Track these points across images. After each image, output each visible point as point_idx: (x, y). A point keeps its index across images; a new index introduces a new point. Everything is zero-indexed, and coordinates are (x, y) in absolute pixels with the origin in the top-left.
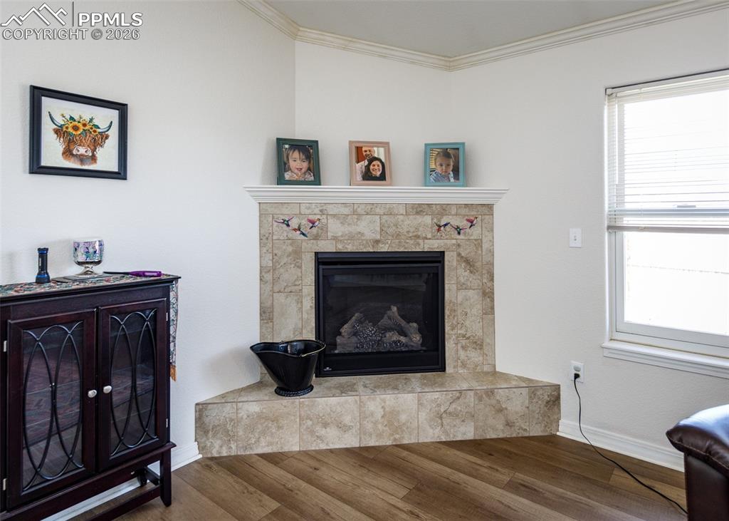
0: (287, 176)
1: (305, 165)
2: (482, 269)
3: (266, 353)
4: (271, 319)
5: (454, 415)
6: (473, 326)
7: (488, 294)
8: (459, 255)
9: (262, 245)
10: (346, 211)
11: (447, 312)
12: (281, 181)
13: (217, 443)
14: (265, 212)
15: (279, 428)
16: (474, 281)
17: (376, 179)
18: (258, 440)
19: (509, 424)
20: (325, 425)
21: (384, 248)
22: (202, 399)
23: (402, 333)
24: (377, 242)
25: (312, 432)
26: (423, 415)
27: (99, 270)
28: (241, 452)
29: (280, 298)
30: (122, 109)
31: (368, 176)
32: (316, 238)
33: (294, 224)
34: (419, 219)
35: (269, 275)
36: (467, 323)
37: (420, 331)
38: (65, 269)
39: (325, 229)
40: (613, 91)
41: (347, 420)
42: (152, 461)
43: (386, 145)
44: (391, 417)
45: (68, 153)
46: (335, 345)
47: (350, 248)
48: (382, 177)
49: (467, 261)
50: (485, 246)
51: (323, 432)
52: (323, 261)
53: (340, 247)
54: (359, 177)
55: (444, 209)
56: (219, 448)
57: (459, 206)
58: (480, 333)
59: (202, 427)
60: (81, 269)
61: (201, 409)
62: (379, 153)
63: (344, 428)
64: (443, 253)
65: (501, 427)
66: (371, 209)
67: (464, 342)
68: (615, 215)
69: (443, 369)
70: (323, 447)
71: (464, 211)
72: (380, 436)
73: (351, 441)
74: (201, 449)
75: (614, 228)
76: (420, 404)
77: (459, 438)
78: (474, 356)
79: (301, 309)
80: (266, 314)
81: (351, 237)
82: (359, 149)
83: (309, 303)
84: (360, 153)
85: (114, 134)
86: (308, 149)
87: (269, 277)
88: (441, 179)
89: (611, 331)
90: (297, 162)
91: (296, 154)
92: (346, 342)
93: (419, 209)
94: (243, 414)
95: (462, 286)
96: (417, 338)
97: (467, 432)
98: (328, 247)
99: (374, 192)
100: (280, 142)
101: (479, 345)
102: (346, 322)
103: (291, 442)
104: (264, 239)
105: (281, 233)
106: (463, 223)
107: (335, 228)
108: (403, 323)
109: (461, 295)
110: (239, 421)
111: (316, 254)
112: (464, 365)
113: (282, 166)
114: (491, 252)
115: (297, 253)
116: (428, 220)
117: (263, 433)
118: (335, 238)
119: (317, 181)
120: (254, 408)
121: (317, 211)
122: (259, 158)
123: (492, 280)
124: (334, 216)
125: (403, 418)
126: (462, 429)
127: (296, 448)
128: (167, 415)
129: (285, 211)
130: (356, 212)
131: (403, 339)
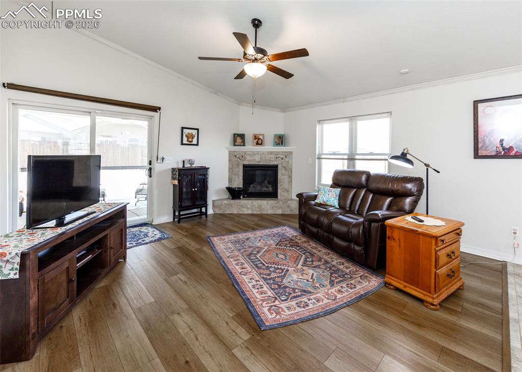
0: (236, 144)
1: (241, 141)
2: (289, 170)
3: (230, 190)
4: (231, 182)
5: (277, 207)
6: (286, 186)
7: (290, 177)
8: (282, 166)
9: (229, 162)
10: (251, 153)
11: (279, 182)
12: (235, 145)
13: (217, 210)
14: (230, 153)
15: (232, 207)
16: (286, 173)
17: (260, 144)
18: (227, 210)
19: (291, 210)
20: (243, 207)
21: (261, 163)
22: (214, 199)
23: (267, 188)
24: (259, 162)
25: (240, 209)
26: (268, 207)
27: (193, 166)
28: (223, 213)
29: (234, 176)
30: (198, 130)
31: (257, 144)
32: (243, 160)
33: (238, 156)
34: (271, 156)
35: (231, 169)
36: (284, 185)
37: (272, 187)
38: (187, 165)
39: (245, 158)
40: (319, 122)
41: (249, 206)
42: (203, 207)
43: (263, 135)
44: (260, 206)
45: (188, 140)
46: (248, 190)
47: (252, 163)
48: (261, 144)
49: (284, 167)
50: (290, 163)
51: (242, 209)
52: (245, 166)
53: (250, 163)
54: (255, 144)
55: (278, 153)
56: (218, 211)
57: (282, 152)
58: (288, 188)
59: (214, 206)
60: (190, 165)
61: (214, 201)
62: (261, 137)
63: (248, 209)
64: (278, 165)
65: (289, 211)
66: (258, 153)
67: (283, 190)
68: (320, 155)
69: (277, 197)
70: (243, 213)
71: (284, 153)
72: (257, 211)
73: (249, 212)
74: (213, 211)
75: (319, 158)
76: (267, 204)
77: (278, 213)
78: (286, 194)
79: (239, 180)
80: (230, 180)
81: (252, 161)
82: (255, 136)
83: (241, 178)
84: (256, 137)
85: (196, 135)
86: (242, 136)
87: (231, 171)
88: (278, 144)
89: (318, 184)
90: (239, 140)
91: (239, 138)
92: (251, 189)
93: (271, 153)
94: (223, 203)
95: (283, 175)
96: (271, 189)
97: (280, 212)
98: (246, 163)
99: (259, 148)
100: (234, 134)
101: (287, 191)
102: (252, 184)
103: (235, 211)
104: (230, 160)
105: (234, 159)
106: (284, 157)
107: (248, 158)
108: (268, 185)
109: (283, 177)
110: (222, 205)
111: (243, 165)
112: (283, 196)
113: (235, 141)
114: (292, 165)
115: (238, 164)
116: (274, 156)
117: (228, 208)
118: (248, 161)
119: (244, 145)
120: (226, 202)
121: (243, 153)
122: (229, 139)
123: (292, 173)
124: (248, 154)
125: (263, 207)
126: (279, 211)
127: (236, 213)
128: (207, 198)
129: (236, 153)
130: (254, 154)
131: (267, 189)
